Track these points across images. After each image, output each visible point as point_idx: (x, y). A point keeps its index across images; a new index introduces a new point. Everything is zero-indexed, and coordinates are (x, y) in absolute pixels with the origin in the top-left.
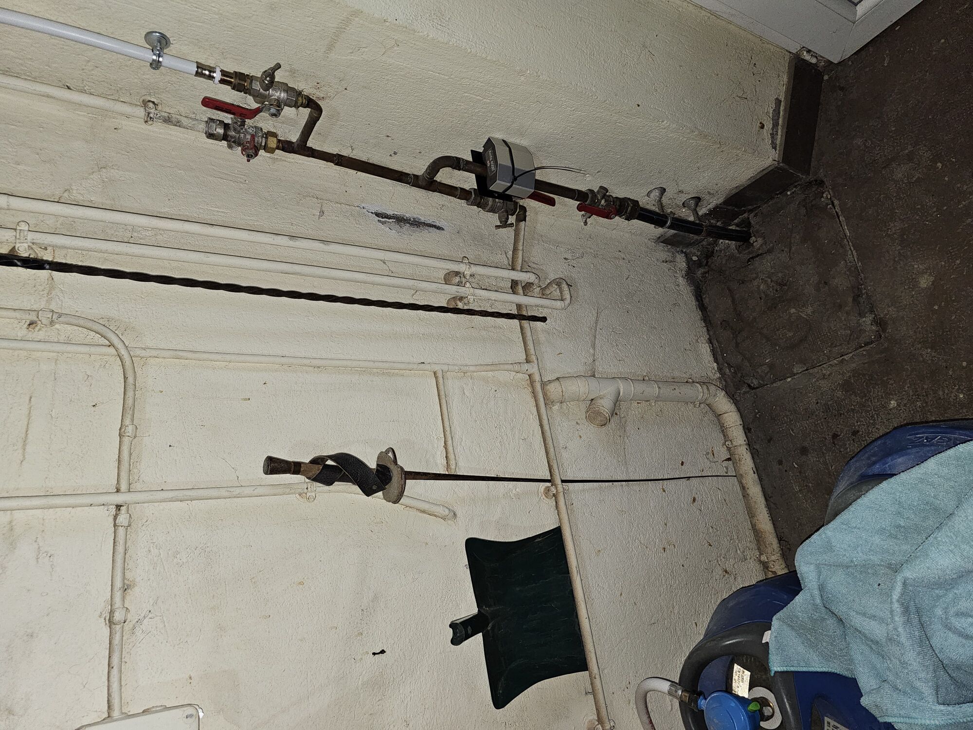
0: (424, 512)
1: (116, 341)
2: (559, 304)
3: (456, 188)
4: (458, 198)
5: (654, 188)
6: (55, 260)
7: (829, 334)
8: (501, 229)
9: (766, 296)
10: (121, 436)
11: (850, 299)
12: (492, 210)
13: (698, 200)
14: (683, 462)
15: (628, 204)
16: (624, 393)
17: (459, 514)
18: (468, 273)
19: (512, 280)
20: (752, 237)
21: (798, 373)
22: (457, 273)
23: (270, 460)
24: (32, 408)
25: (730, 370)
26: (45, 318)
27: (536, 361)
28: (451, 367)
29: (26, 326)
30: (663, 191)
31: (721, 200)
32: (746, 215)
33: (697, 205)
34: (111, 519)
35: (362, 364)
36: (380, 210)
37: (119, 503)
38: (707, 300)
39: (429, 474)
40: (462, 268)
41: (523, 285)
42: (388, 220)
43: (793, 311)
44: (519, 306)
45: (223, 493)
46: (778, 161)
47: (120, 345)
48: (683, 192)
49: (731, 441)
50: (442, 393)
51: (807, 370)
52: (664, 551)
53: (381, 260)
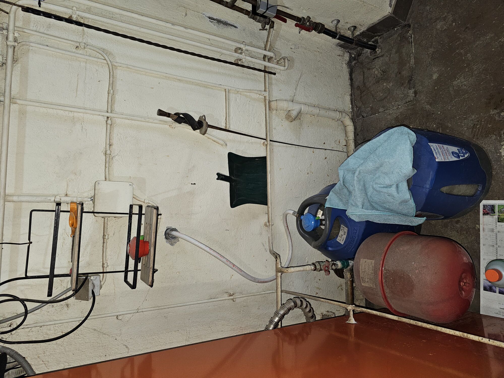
0: (214, 141)
1: (107, 58)
2: (282, 68)
3: (244, 9)
4: (244, 14)
5: (334, 19)
6: (84, 23)
7: (396, 96)
8: (262, 31)
9: (377, 76)
10: (108, 93)
11: (407, 81)
12: (259, 21)
13: (355, 27)
14: (325, 143)
15: (319, 26)
16: (303, 110)
17: (228, 145)
18: (244, 49)
19: (264, 55)
20: (377, 48)
21: (381, 112)
22: (240, 48)
23: (160, 110)
24: (79, 79)
25: (356, 109)
26: (82, 45)
27: (268, 91)
28: (232, 89)
29: (75, 48)
30: (339, 21)
31: (365, 29)
32: (377, 37)
33: (354, 30)
34: (105, 122)
35: (197, 81)
36: (211, 16)
37: (108, 116)
38: (354, 76)
39: (218, 127)
40: (242, 46)
41: (269, 58)
42: (213, 21)
43: (385, 84)
44: (265, 67)
45: (143, 119)
46: (391, 13)
47: (108, 60)
48: (348, 23)
49: (347, 137)
50: (227, 98)
51: (384, 111)
52: (308, 174)
53: (208, 39)
